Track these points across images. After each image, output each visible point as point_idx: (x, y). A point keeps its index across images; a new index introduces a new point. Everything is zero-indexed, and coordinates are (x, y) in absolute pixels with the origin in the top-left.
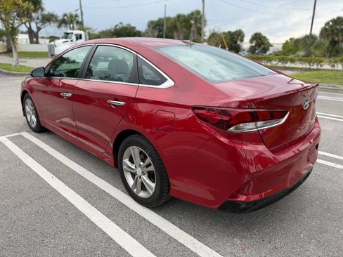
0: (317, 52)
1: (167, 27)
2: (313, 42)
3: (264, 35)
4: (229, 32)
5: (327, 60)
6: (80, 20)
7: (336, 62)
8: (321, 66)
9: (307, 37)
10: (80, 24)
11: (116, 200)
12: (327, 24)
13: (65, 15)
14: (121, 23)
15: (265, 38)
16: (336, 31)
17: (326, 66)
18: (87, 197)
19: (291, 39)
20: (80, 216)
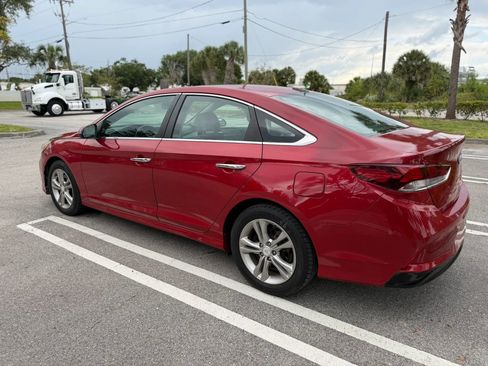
0: (391, 96)
1: (193, 65)
2: (387, 83)
3: (321, 74)
4: (275, 71)
5: (411, 105)
6: (65, 55)
7: (422, 107)
8: (404, 113)
9: (378, 76)
10: (65, 60)
11: (235, 291)
12: (401, 59)
13: (42, 48)
14: (124, 59)
15: (322, 77)
16: (412, 68)
17: (411, 114)
18: (195, 291)
19: (356, 79)
20: (200, 315)
